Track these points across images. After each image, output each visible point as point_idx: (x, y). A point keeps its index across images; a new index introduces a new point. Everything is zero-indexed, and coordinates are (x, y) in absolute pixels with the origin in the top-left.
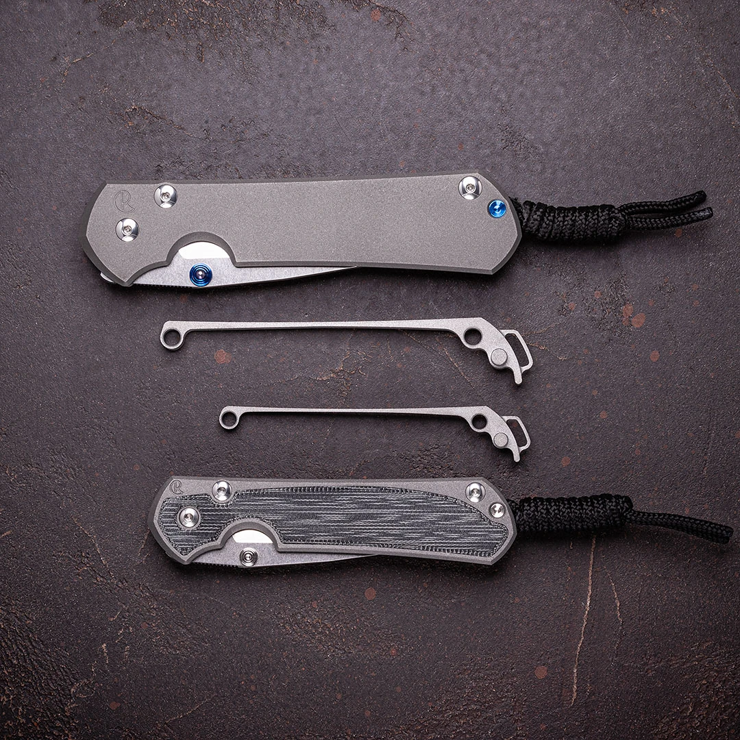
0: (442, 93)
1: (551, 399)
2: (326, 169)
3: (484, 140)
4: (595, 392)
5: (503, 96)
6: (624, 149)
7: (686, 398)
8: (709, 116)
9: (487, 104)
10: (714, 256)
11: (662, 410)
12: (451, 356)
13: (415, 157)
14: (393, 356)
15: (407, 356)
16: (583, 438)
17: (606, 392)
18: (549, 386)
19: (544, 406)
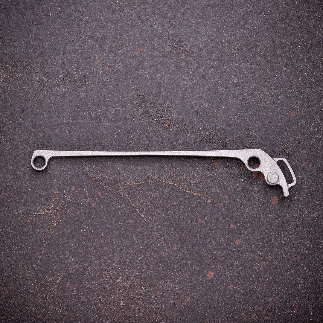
0: (127, 11)
1: (201, 230)
2: (44, 64)
3: (157, 46)
4: (232, 226)
5: (170, 15)
6: (255, 54)
7: (296, 231)
8: (316, 32)
9: (158, 20)
10: (318, 130)
11: (279, 239)
12: (130, 199)
13: (107, 56)
14: (89, 198)
15: (99, 198)
16: (223, 258)
17: (240, 226)
18: (199, 221)
19: (196, 236)
